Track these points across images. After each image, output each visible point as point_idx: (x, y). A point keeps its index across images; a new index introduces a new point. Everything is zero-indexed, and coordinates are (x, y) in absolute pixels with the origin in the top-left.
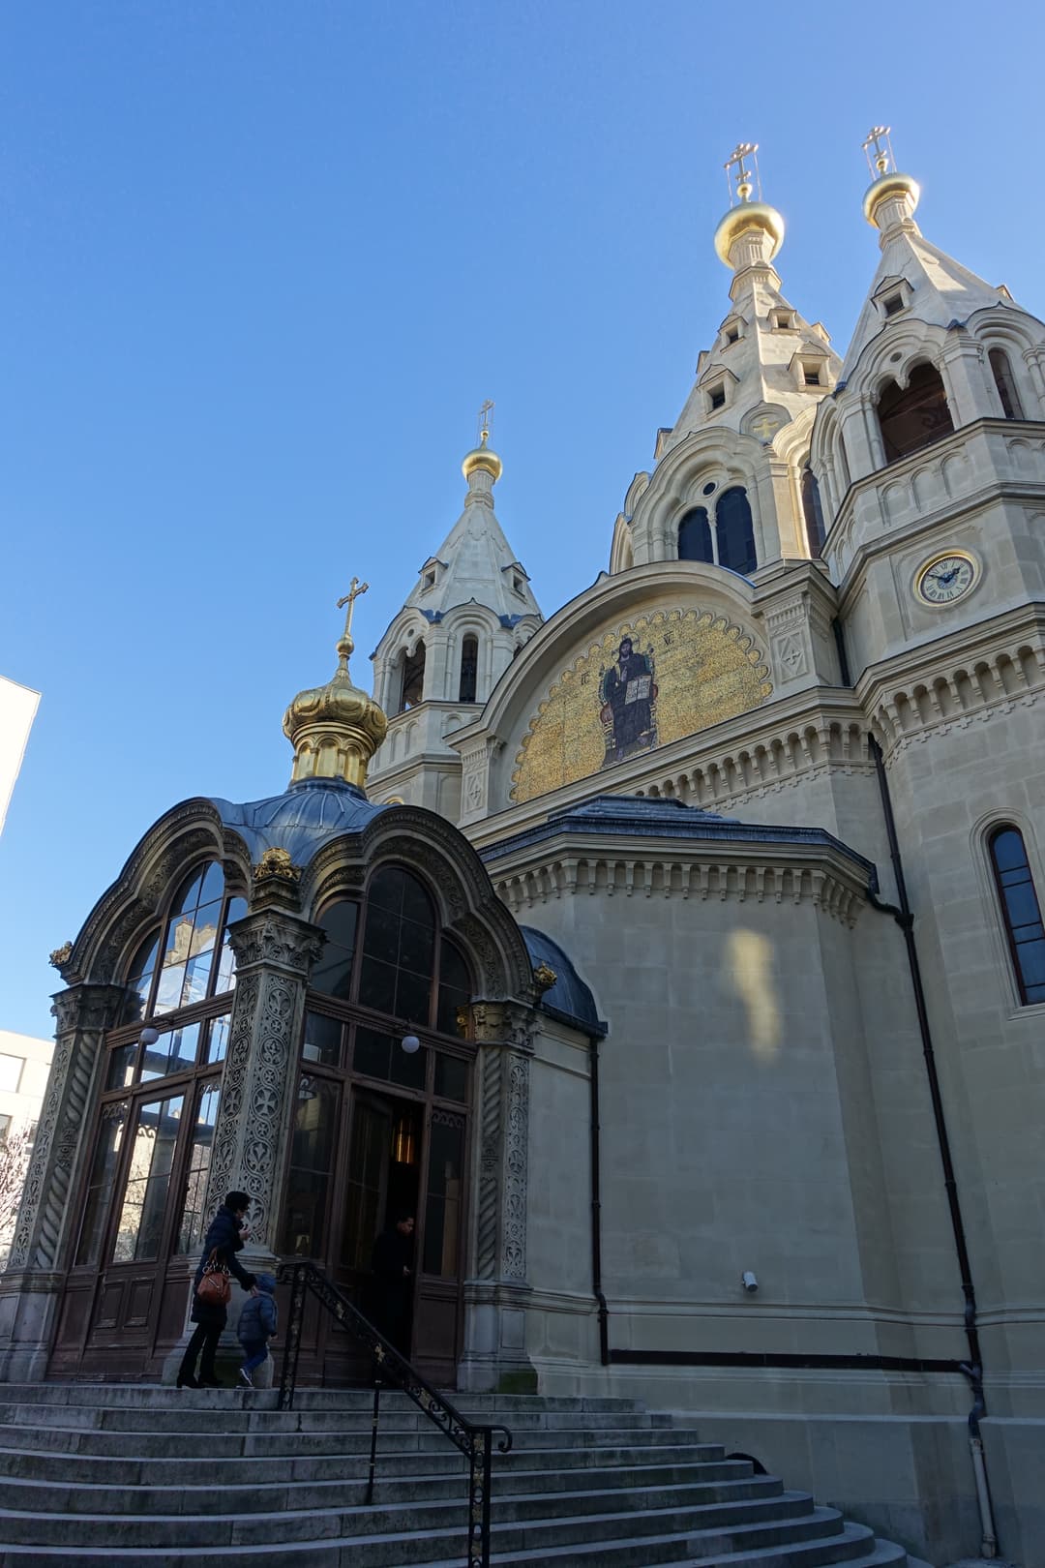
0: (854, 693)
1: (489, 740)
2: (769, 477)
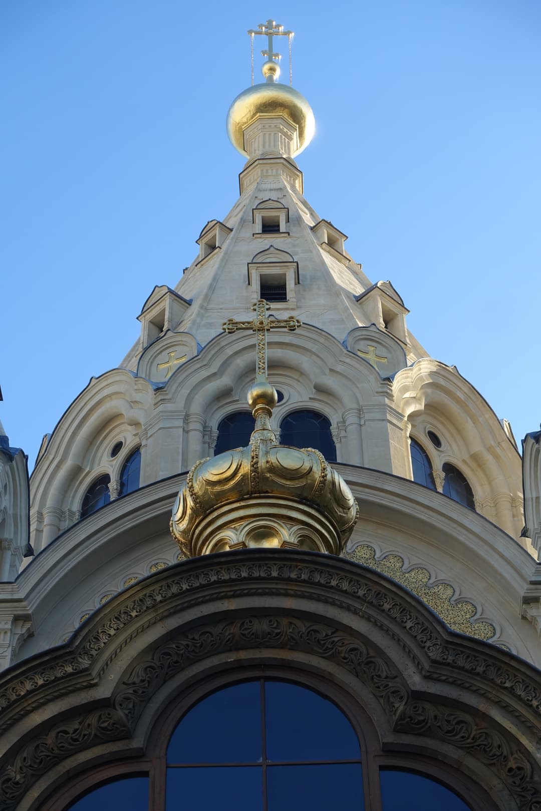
1: (17, 619)
2: (383, 420)
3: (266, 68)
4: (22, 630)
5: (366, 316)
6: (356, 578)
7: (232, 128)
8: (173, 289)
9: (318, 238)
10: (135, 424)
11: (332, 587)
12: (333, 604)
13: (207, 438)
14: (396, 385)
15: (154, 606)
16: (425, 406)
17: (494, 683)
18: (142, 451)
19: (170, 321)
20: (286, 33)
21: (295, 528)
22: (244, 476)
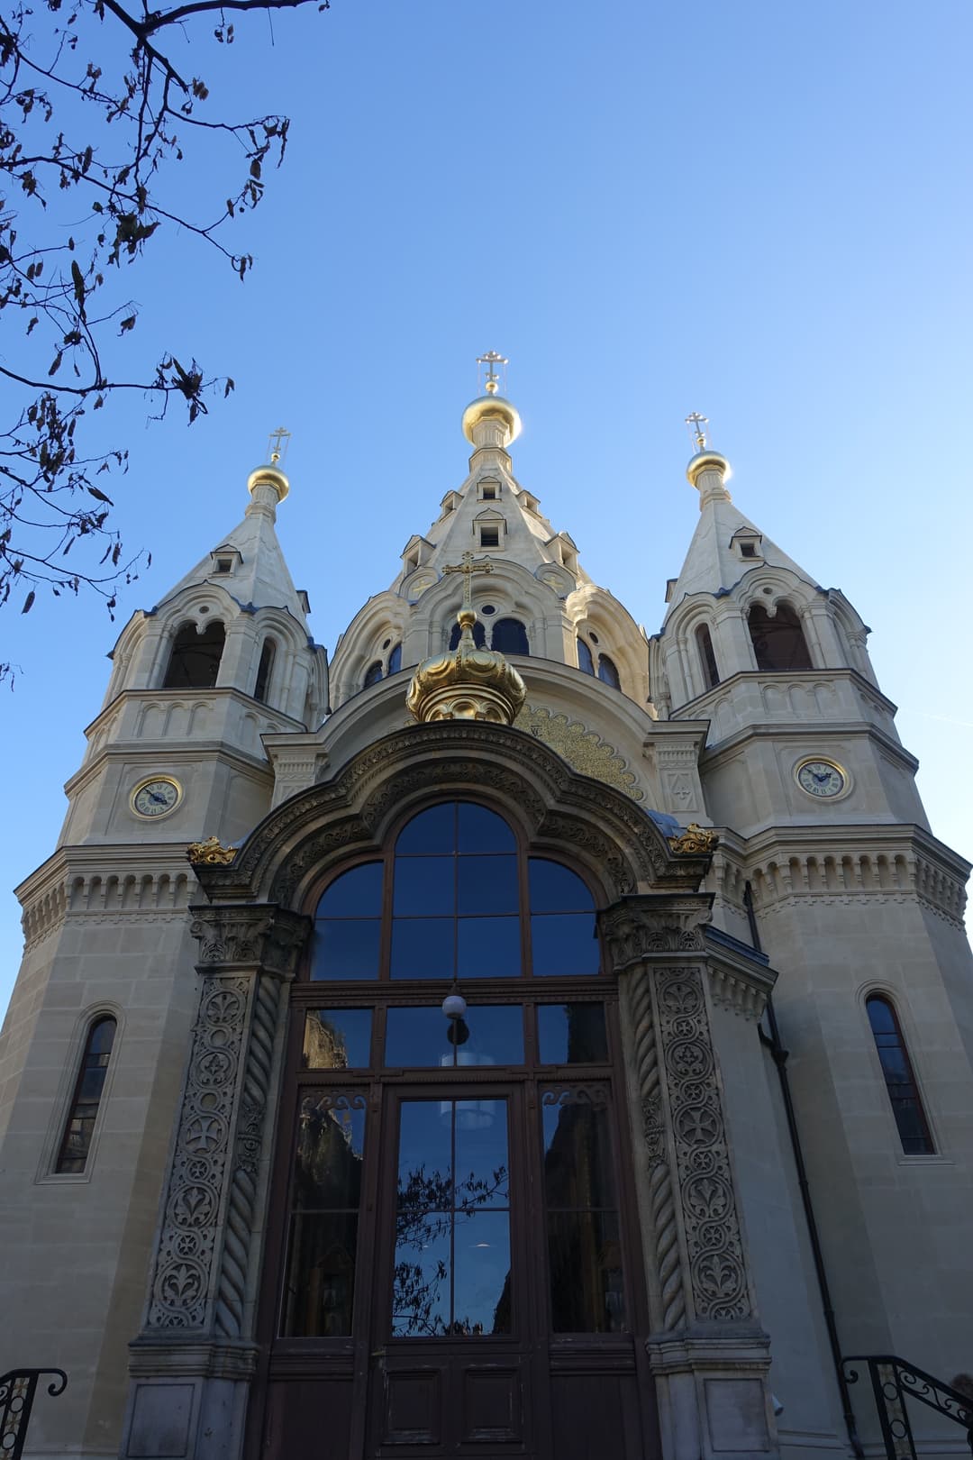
0: (745, 844)
1: (319, 756)
2: (559, 626)
3: (488, 385)
4: (322, 763)
5: (551, 556)
6: (516, 738)
7: (464, 427)
8: (424, 537)
9: (521, 503)
10: (398, 628)
11: (500, 744)
12: (501, 754)
13: (444, 638)
14: (568, 603)
15: (388, 756)
16: (588, 616)
17: (600, 804)
18: (402, 645)
19: (422, 559)
20: (502, 361)
21: (484, 703)
22: (452, 670)
